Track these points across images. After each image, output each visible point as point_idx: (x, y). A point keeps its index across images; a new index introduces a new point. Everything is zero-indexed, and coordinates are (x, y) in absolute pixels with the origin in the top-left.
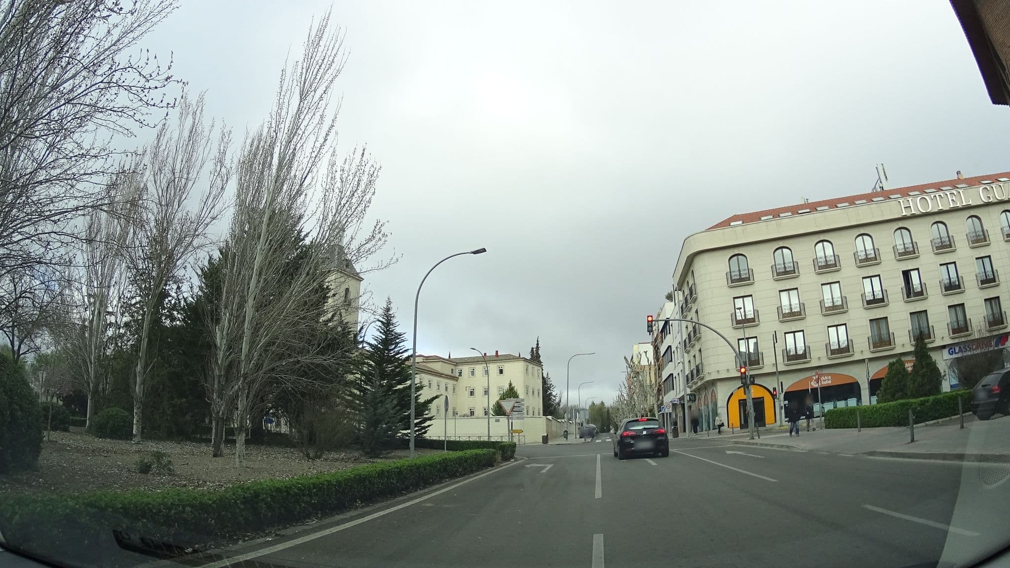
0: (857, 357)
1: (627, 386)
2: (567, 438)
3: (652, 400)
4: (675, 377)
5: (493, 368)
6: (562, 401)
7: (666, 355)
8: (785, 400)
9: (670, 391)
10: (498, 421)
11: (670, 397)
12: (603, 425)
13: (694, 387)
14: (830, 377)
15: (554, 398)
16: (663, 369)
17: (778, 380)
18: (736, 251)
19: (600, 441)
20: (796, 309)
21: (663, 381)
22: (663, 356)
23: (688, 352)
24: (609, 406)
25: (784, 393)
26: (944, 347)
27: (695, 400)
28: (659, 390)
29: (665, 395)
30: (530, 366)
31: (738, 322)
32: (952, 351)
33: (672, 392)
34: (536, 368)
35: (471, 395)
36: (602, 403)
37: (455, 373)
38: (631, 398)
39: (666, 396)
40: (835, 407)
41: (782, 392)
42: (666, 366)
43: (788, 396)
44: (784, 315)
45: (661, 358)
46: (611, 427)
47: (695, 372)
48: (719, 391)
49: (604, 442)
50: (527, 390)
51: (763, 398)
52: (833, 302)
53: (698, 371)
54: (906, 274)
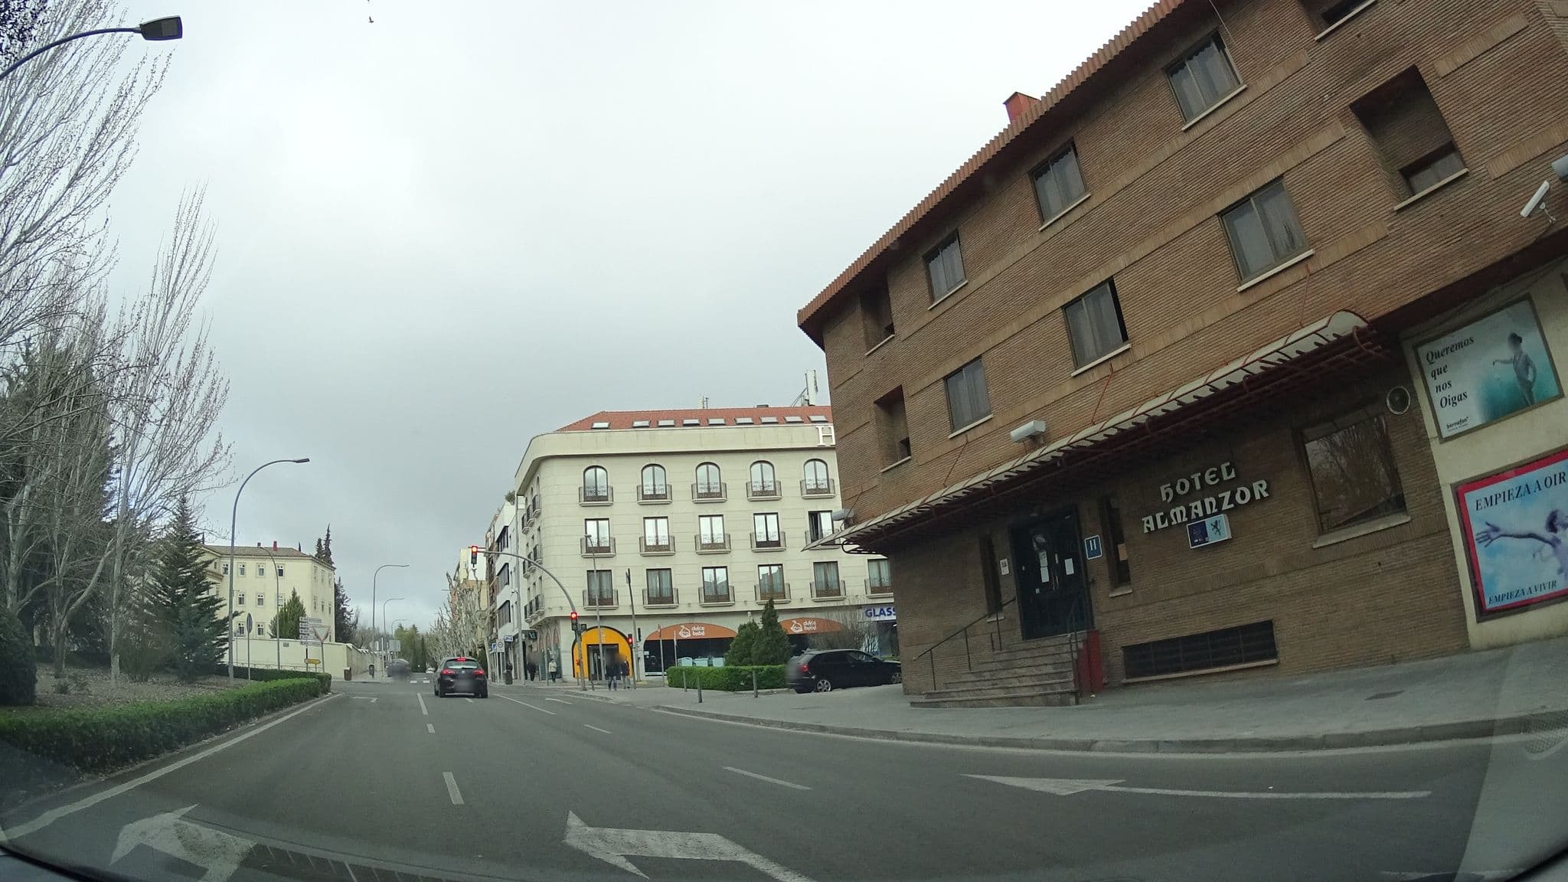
0: (738, 608)
1: (449, 609)
2: (373, 675)
3: (482, 635)
4: (512, 606)
5: (269, 566)
6: (359, 622)
7: (502, 573)
8: (645, 650)
9: (506, 622)
10: (286, 645)
11: (506, 631)
12: (416, 661)
13: (534, 623)
14: (703, 628)
15: (349, 617)
16: (498, 592)
17: (635, 626)
18: (595, 462)
19: (416, 682)
20: (663, 542)
21: (498, 607)
22: (498, 575)
23: (527, 577)
24: (425, 633)
25: (643, 641)
26: (860, 607)
27: (537, 638)
28: (493, 620)
29: (500, 627)
30: (320, 568)
31: (589, 550)
32: (871, 613)
33: (508, 624)
34: (327, 571)
35: (240, 603)
36: (414, 628)
37: (219, 570)
38: (455, 625)
39: (501, 629)
40: (710, 665)
41: (640, 640)
42: (502, 588)
43: (650, 645)
44: (647, 548)
45: (495, 579)
46: (427, 665)
47: (534, 603)
48: (561, 630)
49: (420, 683)
50: (315, 603)
51: (617, 644)
52: (712, 539)
53: (537, 604)
54: (814, 517)
